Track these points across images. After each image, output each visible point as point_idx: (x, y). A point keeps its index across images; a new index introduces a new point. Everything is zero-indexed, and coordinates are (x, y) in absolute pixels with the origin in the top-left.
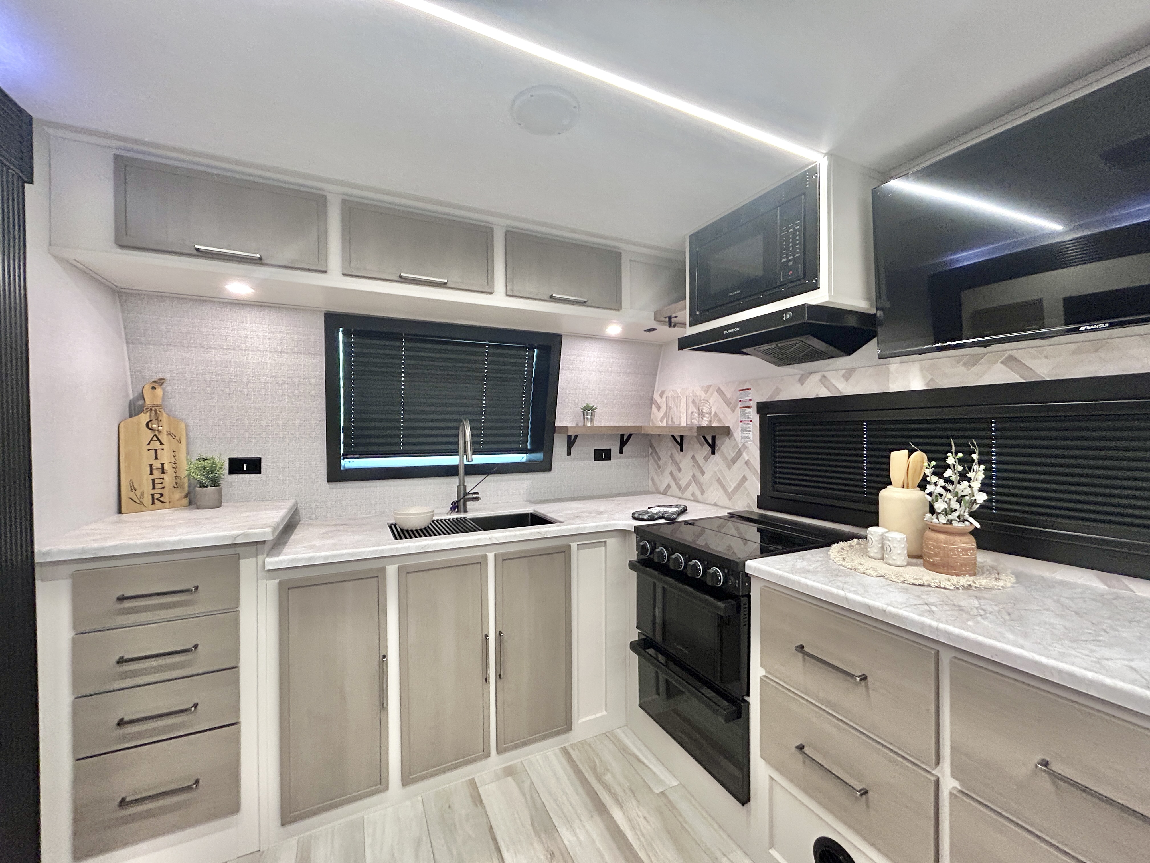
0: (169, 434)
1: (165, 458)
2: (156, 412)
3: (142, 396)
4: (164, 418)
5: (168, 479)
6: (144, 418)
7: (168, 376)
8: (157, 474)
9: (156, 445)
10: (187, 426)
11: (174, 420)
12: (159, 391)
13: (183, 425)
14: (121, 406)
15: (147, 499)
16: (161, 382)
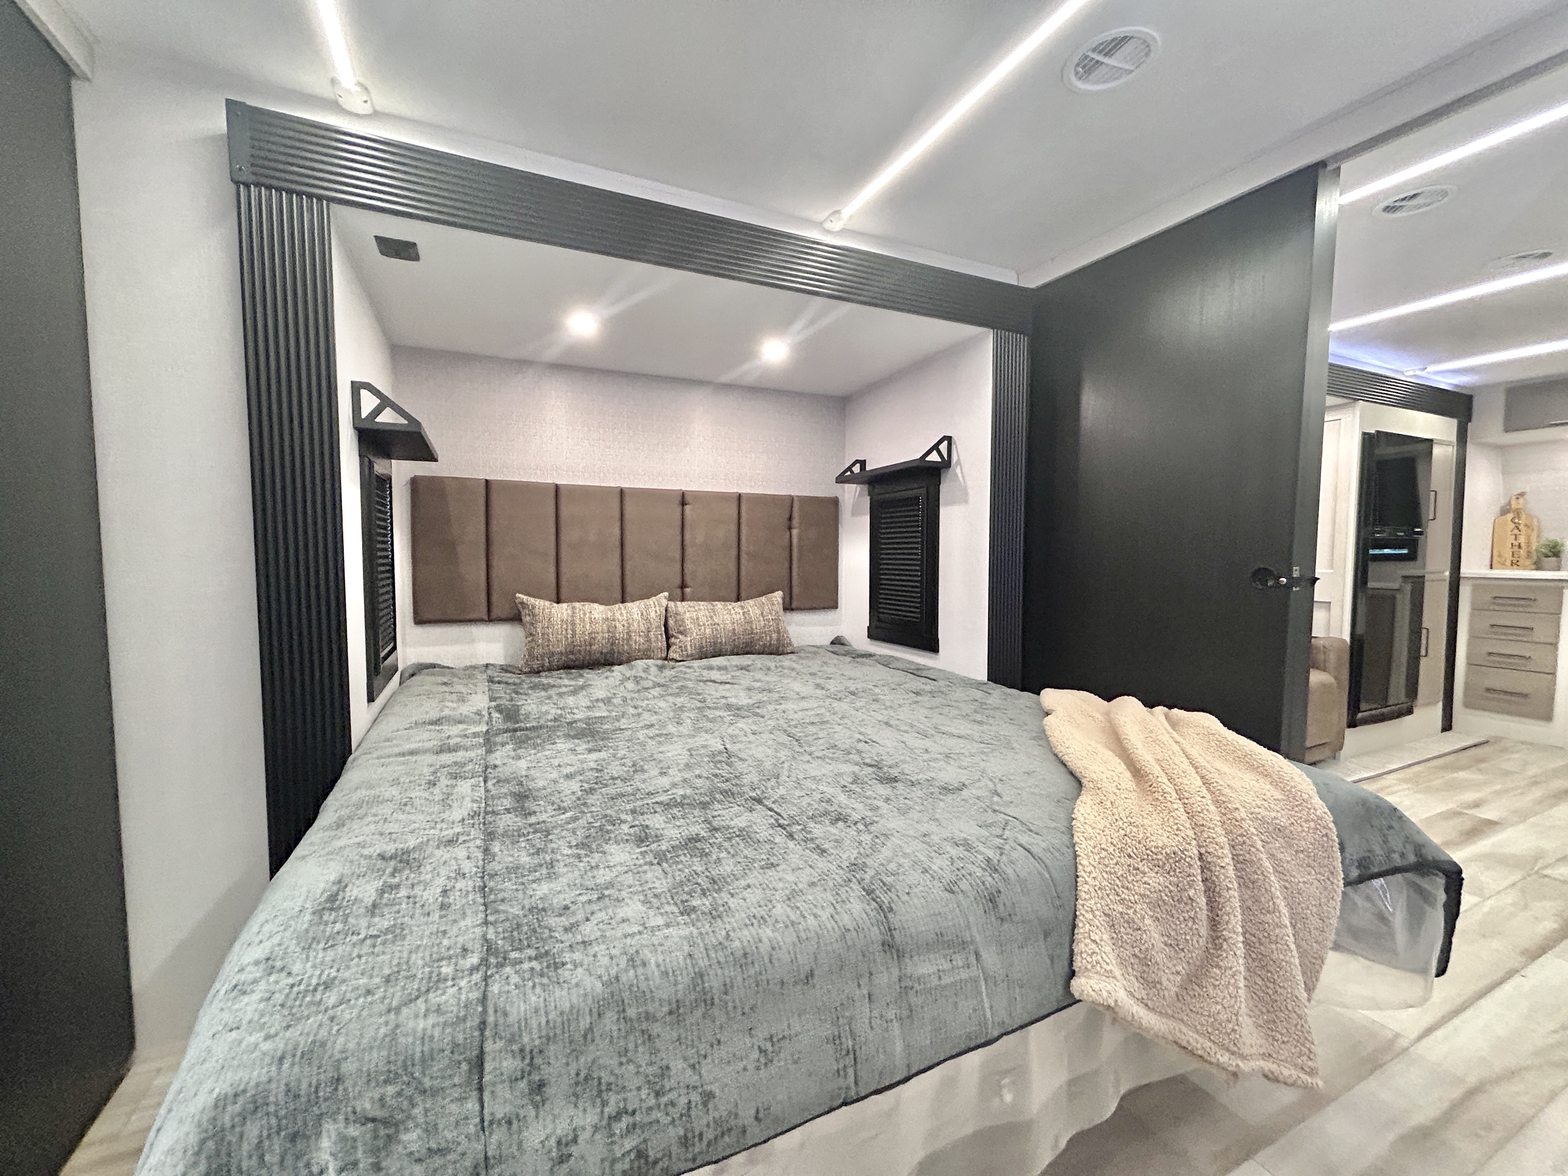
0: (1526, 525)
1: (1522, 540)
2: (1518, 513)
3: (1509, 504)
4: (1523, 516)
5: (1522, 552)
6: (1510, 516)
7: (1527, 489)
8: (1516, 549)
9: (1516, 531)
10: (1538, 521)
11: (1530, 517)
12: (1521, 500)
13: (1535, 521)
14: (1496, 510)
15: (1508, 563)
16: (1522, 494)
